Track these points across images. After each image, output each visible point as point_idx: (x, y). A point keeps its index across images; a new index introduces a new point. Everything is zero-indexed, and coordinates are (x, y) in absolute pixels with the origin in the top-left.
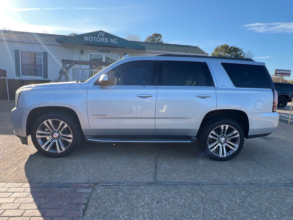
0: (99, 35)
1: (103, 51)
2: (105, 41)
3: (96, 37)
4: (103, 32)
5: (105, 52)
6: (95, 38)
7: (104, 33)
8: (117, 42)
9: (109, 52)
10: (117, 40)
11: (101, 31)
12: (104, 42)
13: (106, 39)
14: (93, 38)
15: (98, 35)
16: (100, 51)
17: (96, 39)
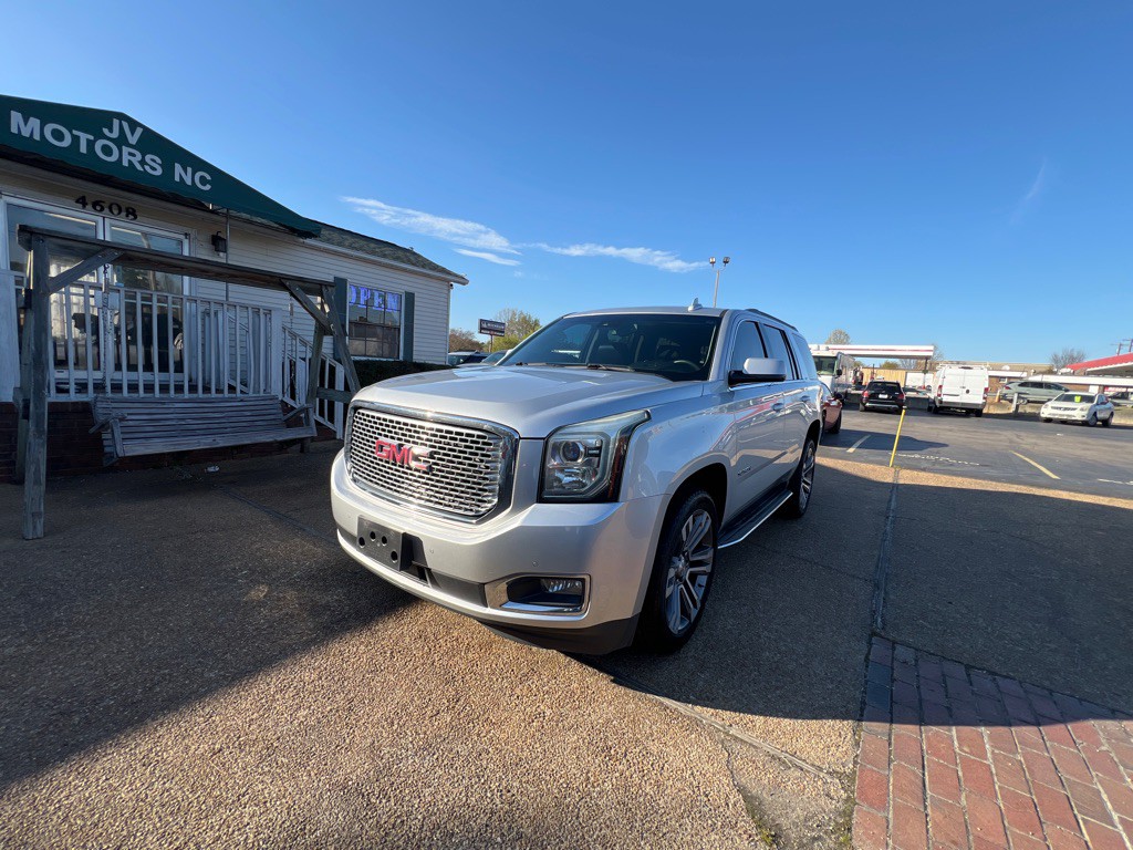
0: (111, 131)
1: (98, 205)
2: (147, 168)
3: (92, 138)
4: (134, 124)
5: (106, 210)
6: (84, 137)
7: (139, 131)
8: (208, 187)
9: (132, 213)
10: (209, 178)
11: (122, 117)
12: (139, 167)
13: (153, 160)
14: (76, 139)
15: (106, 131)
16: (82, 201)
17: (91, 144)
